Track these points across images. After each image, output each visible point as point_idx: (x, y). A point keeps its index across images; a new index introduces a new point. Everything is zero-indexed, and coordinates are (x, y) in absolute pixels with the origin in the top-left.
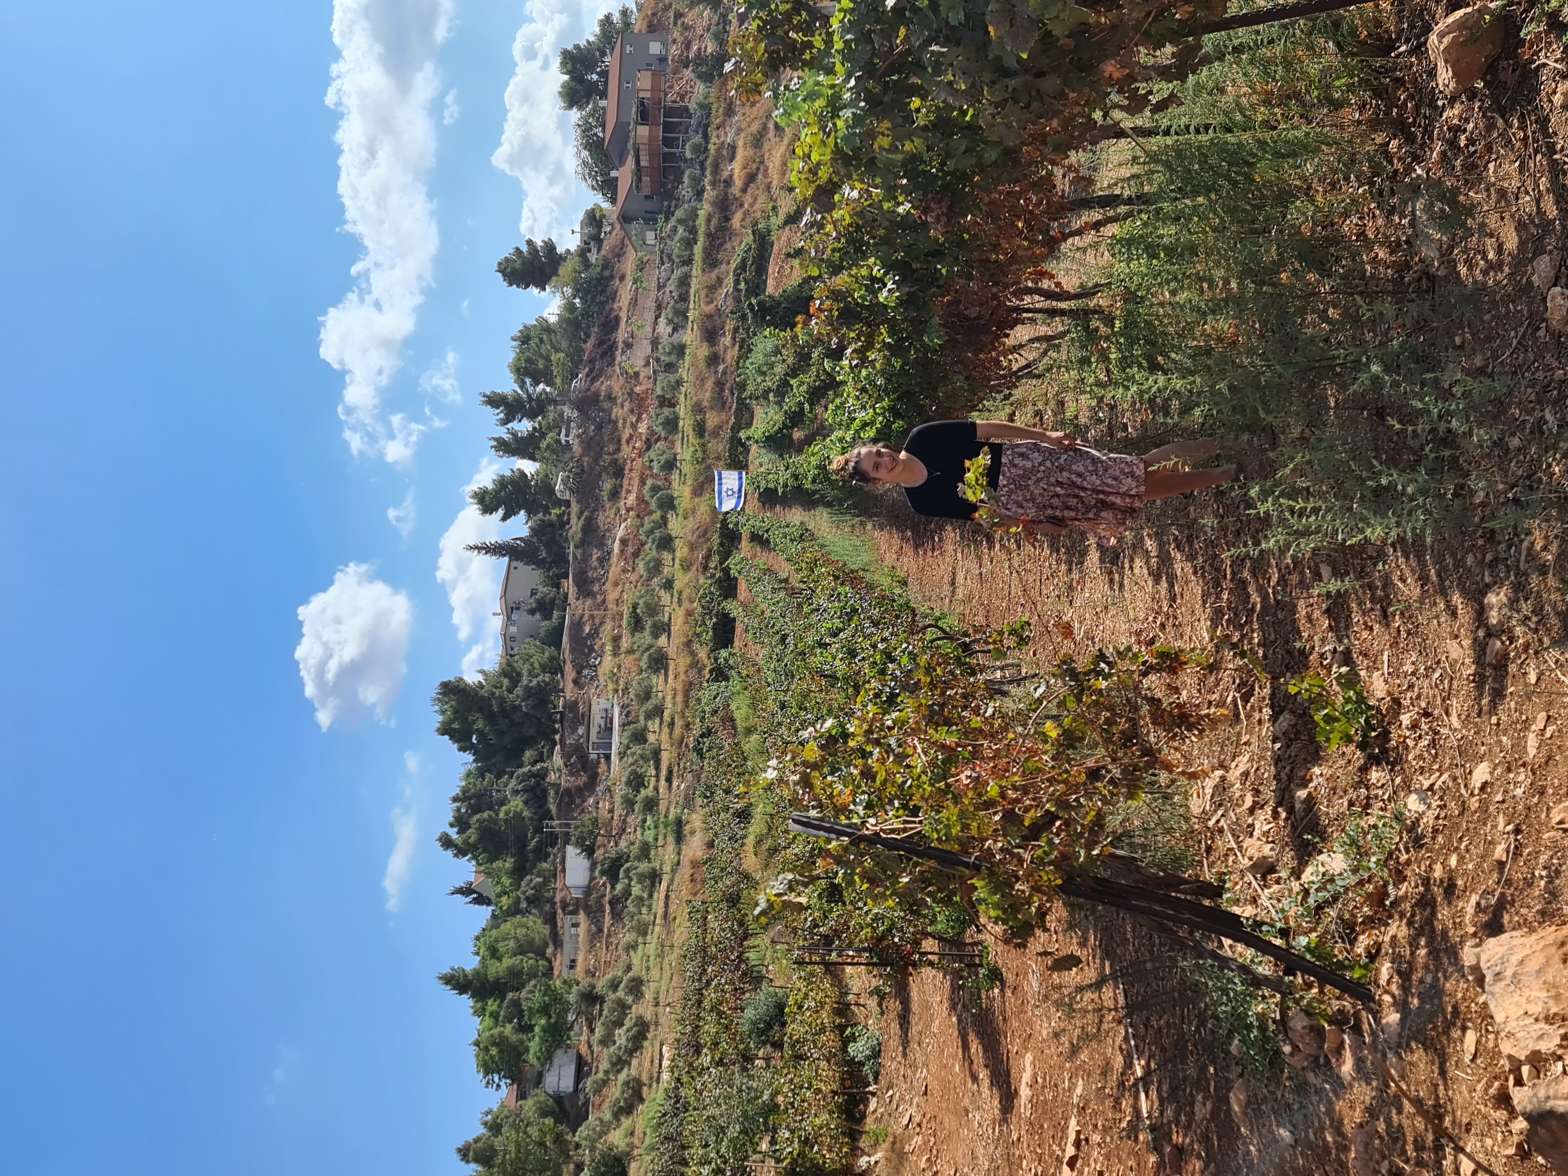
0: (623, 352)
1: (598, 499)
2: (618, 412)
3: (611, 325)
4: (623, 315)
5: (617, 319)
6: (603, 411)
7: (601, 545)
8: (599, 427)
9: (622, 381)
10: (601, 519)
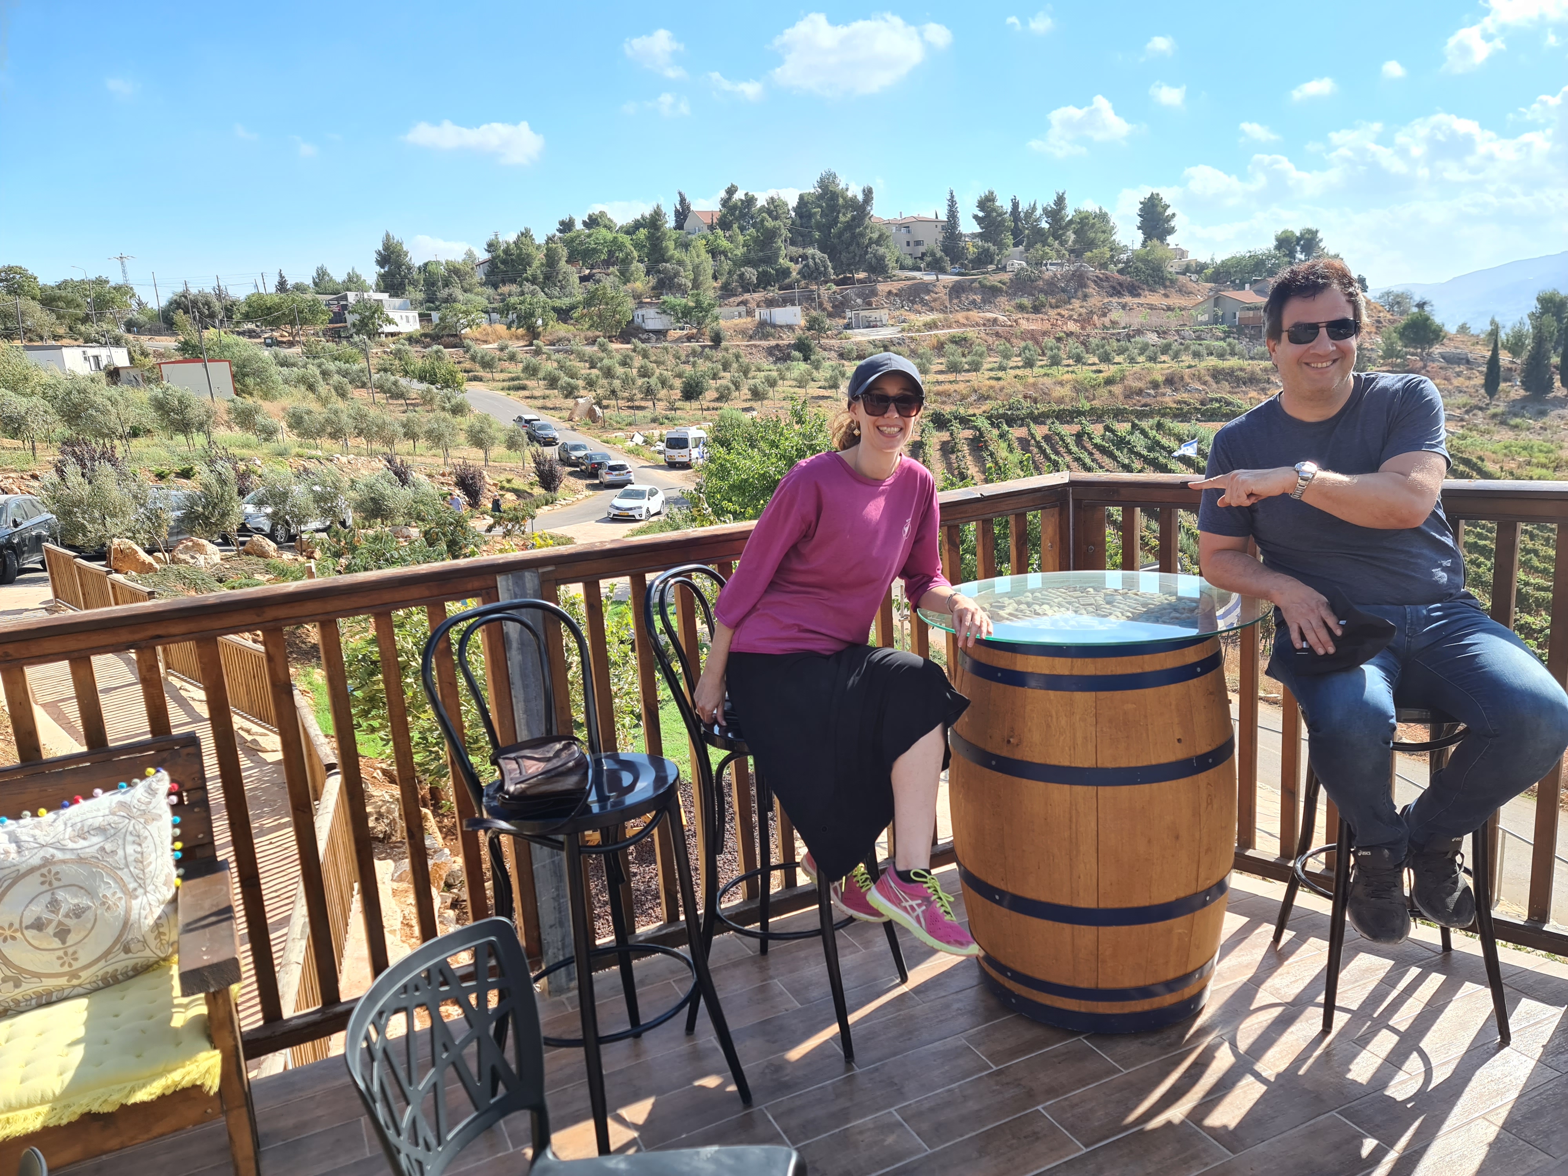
0: (1119, 303)
1: (1015, 295)
2: (1076, 303)
3: (1134, 291)
4: (1141, 300)
5: (1138, 295)
6: (1076, 292)
7: (984, 301)
8: (1063, 290)
9: (1099, 304)
10: (1002, 300)
